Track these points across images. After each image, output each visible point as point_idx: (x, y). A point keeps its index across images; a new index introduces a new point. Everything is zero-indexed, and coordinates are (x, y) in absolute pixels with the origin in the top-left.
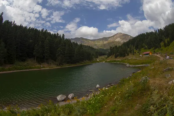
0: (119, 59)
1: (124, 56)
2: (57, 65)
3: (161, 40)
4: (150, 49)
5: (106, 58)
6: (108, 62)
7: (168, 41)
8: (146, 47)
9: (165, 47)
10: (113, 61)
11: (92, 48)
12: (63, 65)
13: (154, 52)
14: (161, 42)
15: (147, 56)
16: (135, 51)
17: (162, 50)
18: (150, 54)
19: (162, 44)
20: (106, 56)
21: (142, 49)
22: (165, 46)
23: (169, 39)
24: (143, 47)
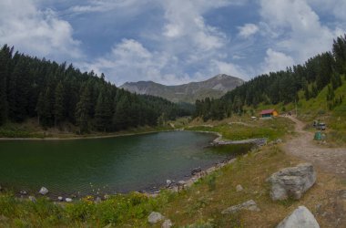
0: (210, 124)
1: (221, 119)
2: (78, 133)
3: (299, 87)
4: (275, 104)
5: (190, 121)
6: (190, 129)
7: (313, 88)
8: (269, 100)
9: (308, 99)
10: (198, 128)
11: (166, 102)
12: (89, 133)
13: (284, 110)
14: (298, 90)
15: (268, 118)
16: (245, 108)
17: (300, 106)
18: (275, 114)
19: (301, 93)
20: (190, 117)
21: (261, 104)
22: (308, 96)
23: (315, 84)
24: (261, 100)
